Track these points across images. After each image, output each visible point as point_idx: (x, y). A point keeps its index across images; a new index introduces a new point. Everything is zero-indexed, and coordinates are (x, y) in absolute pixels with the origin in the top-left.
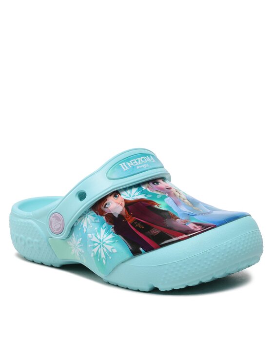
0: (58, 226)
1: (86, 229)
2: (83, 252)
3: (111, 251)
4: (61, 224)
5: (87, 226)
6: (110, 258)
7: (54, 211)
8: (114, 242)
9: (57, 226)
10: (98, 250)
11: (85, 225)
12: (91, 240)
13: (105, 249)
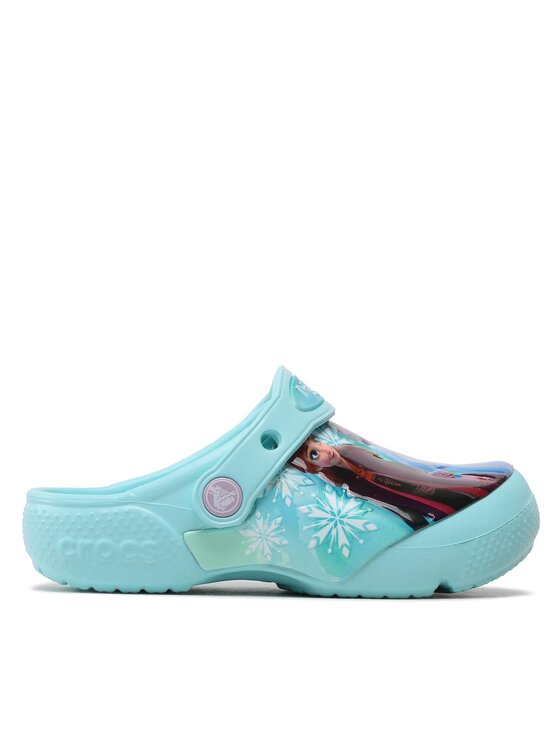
0: (229, 501)
1: (292, 499)
2: (285, 542)
3: (363, 530)
4: (235, 497)
5: (292, 493)
6: (361, 541)
7: (212, 476)
8: (367, 512)
9: (223, 501)
10: (330, 532)
11: (286, 492)
12: (310, 516)
13: (347, 528)
